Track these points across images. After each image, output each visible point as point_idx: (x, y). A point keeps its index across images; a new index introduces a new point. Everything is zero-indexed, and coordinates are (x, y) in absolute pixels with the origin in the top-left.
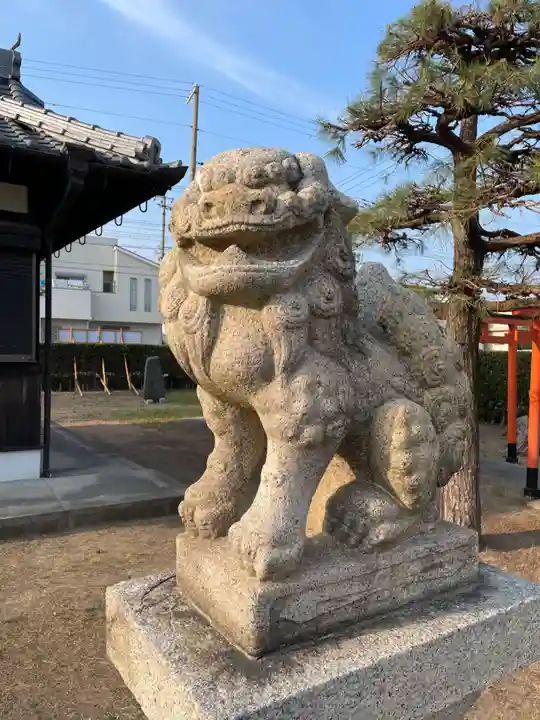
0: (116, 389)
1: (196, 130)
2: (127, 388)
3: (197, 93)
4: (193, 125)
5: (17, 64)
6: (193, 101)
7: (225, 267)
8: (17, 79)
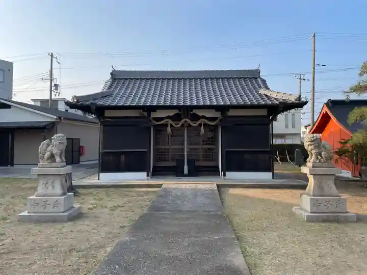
0: (283, 161)
1: (315, 51)
2: (287, 161)
3: (314, 36)
4: (313, 49)
5: (259, 73)
6: (313, 40)
7: (309, 143)
8: (259, 77)
